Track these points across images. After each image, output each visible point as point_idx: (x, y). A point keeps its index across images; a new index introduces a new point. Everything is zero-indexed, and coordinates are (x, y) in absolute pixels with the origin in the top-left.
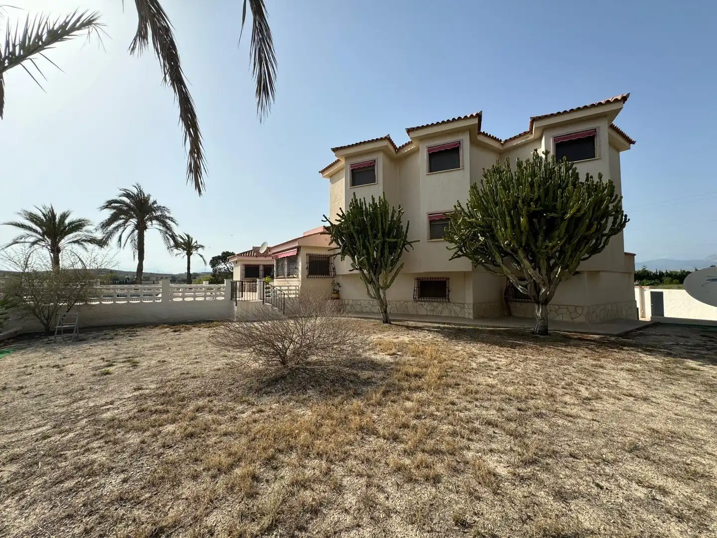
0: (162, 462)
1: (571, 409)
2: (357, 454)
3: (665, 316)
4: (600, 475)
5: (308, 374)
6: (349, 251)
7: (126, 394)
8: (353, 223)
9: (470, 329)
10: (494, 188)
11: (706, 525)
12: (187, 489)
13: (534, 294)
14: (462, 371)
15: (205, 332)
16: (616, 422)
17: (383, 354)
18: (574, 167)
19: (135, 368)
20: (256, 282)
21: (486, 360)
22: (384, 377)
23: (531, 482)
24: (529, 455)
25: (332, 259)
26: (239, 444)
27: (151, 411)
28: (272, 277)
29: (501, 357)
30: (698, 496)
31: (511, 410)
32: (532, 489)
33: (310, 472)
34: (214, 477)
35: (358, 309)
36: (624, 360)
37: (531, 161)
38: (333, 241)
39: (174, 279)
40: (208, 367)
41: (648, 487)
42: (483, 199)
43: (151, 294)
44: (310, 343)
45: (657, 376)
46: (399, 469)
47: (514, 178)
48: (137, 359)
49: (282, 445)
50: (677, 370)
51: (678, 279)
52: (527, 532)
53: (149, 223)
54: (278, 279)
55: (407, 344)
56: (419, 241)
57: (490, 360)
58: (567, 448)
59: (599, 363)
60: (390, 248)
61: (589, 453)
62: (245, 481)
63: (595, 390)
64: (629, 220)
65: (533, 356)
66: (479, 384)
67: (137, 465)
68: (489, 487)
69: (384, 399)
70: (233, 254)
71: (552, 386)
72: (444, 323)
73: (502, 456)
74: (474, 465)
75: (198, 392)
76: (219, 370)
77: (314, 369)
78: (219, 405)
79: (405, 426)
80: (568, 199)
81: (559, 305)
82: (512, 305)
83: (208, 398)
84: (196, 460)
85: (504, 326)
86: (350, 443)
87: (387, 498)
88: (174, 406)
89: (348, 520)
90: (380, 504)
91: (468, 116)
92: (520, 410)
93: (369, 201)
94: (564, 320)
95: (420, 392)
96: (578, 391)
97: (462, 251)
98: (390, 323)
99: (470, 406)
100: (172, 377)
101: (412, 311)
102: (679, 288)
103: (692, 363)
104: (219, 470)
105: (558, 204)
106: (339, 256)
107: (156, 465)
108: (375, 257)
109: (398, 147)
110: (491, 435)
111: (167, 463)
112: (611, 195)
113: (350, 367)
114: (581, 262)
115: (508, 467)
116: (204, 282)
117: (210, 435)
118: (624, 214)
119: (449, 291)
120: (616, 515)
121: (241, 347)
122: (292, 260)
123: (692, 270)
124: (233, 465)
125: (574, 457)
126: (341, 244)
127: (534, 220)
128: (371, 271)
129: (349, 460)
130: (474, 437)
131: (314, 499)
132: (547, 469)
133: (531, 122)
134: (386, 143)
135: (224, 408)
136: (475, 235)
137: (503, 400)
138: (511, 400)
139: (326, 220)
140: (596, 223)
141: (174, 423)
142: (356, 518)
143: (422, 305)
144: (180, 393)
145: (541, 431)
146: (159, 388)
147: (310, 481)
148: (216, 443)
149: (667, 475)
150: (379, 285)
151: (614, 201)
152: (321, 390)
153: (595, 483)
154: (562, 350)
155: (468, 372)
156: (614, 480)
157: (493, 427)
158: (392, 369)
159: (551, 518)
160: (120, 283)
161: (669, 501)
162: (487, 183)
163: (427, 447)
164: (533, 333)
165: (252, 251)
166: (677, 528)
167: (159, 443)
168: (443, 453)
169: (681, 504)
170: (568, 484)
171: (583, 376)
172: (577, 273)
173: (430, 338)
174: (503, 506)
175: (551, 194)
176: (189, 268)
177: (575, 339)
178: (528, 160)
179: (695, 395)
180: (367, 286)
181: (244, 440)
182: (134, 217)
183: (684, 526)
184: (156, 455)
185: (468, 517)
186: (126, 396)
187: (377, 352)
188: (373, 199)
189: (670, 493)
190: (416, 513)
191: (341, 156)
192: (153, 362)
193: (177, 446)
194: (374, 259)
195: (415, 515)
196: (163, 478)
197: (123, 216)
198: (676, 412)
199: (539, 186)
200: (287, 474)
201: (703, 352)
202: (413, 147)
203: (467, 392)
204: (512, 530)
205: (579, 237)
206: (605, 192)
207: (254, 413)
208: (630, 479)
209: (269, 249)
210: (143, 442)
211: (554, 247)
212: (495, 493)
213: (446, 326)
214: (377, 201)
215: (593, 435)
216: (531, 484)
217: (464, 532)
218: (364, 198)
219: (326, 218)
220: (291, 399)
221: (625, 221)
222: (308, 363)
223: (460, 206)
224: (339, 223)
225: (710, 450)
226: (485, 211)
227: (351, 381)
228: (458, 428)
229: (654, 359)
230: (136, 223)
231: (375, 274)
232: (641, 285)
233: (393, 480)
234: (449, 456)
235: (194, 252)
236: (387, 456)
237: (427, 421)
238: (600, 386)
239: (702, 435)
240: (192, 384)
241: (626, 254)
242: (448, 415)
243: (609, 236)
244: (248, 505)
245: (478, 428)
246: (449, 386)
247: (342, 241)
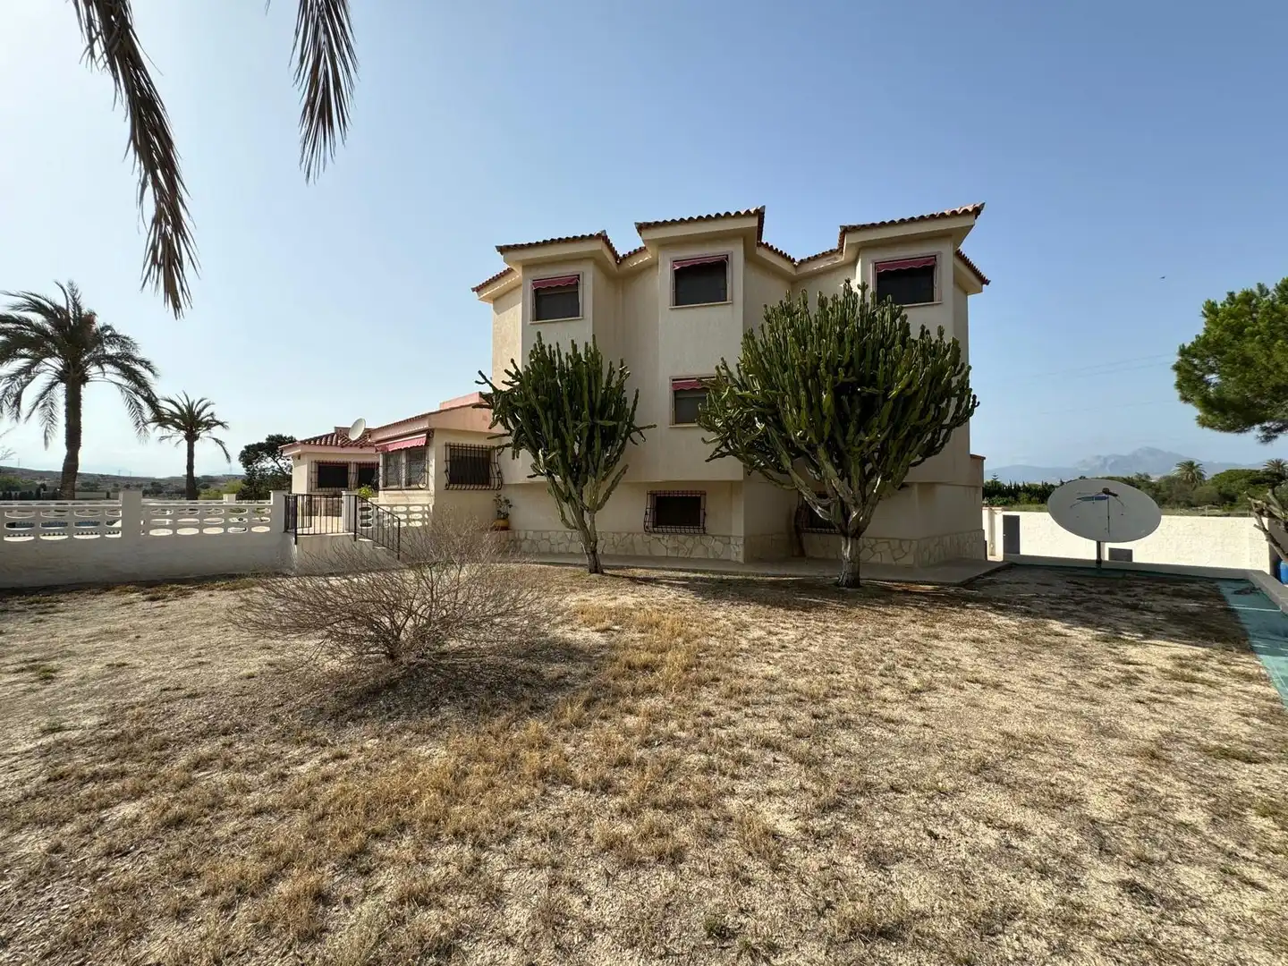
0: (100, 889)
1: (893, 709)
2: (534, 824)
3: (1022, 553)
4: (935, 816)
5: (442, 675)
6: (528, 441)
7: (19, 744)
8: (536, 390)
9: (739, 580)
10: (781, 339)
11: (1076, 879)
12: (159, 941)
13: (841, 521)
14: (724, 656)
15: (223, 599)
16: (957, 726)
17: (588, 629)
18: (903, 314)
19: (47, 684)
20: (341, 496)
21: (763, 633)
22: (588, 674)
23: (831, 841)
24: (829, 795)
25: (496, 454)
26: (289, 831)
27: (82, 777)
28: (376, 488)
29: (787, 627)
30: (1065, 832)
31: (802, 718)
32: (833, 854)
33: (438, 871)
34: (227, 907)
35: (545, 547)
36: (967, 625)
37: (841, 298)
38: (497, 420)
39: (156, 488)
40: (225, 672)
41: (1001, 828)
42: (763, 359)
43: (97, 521)
44: (448, 616)
45: (1012, 647)
46: (611, 844)
47: (814, 325)
48: (55, 663)
49: (383, 823)
50: (1039, 637)
51: (1039, 496)
52: (825, 930)
53: (93, 370)
54: (386, 492)
55: (632, 610)
56: (655, 426)
57: (770, 633)
58: (887, 776)
59: (933, 630)
60: (603, 437)
61: (919, 782)
62: (299, 906)
63: (927, 676)
64: (979, 403)
65: (837, 623)
66: (752, 677)
67: (35, 904)
68: (765, 858)
69: (586, 714)
70: (292, 440)
71: (865, 673)
72: (695, 571)
73: (786, 800)
74: (741, 823)
75: (201, 726)
76: (250, 677)
77: (455, 664)
78: (248, 751)
79: (624, 762)
80: (894, 366)
81: (876, 538)
82: (806, 538)
83: (223, 739)
84: (187, 875)
85: (792, 573)
86: (521, 805)
87: (588, 904)
88: (140, 761)
89: (511, 959)
90: (574, 918)
91: (743, 213)
92: (815, 717)
93: (566, 349)
94: (884, 562)
95: (652, 697)
96: (902, 678)
97: (727, 446)
98: (602, 573)
99: (735, 716)
100: (139, 699)
101: (641, 550)
102: (1040, 510)
103: (1056, 626)
104: (239, 891)
105: (880, 375)
106: (510, 450)
107: (87, 897)
108: (577, 451)
109: (621, 255)
110: (769, 766)
111: (113, 891)
112: (955, 364)
113: (526, 657)
114: (911, 469)
115: (796, 819)
116: (226, 497)
117: (223, 817)
118: (972, 394)
119: (705, 514)
120: (957, 880)
121: (301, 628)
122: (417, 455)
123: (1056, 482)
124: (271, 876)
125: (898, 791)
126: (512, 428)
127: (843, 397)
128: (568, 479)
129: (517, 838)
130: (742, 771)
131: (444, 926)
132: (856, 814)
133: (841, 234)
134: (598, 246)
135: (258, 756)
136: (750, 419)
137: (789, 702)
138: (801, 701)
139: (484, 381)
140: (933, 406)
141: (138, 798)
142: (526, 952)
143: (659, 539)
144: (157, 731)
145: (847, 751)
146: (106, 724)
147: (437, 889)
148: (236, 833)
149: (1026, 806)
150: (583, 505)
151: (959, 372)
152: (467, 705)
153: (927, 830)
154: (879, 612)
155: (733, 656)
156: (953, 822)
157: (773, 751)
158: (603, 657)
159: (862, 902)
160: (23, 497)
161: (1029, 847)
162: (770, 332)
163: (662, 798)
164: (837, 584)
165: (332, 435)
166: (1038, 890)
167: (99, 846)
168: (689, 806)
169: (1044, 850)
170: (888, 837)
171: (909, 654)
172: (904, 486)
173: (671, 597)
174: (788, 890)
175: (869, 357)
176: (190, 467)
177: (899, 592)
178: (835, 298)
179: (1061, 674)
180: (561, 507)
181: (300, 819)
182: (55, 355)
183: (1048, 885)
184: (86, 875)
185: (730, 920)
186: (20, 749)
187: (576, 626)
188: (575, 347)
189: (1029, 833)
190: (640, 926)
191: (517, 262)
192: (95, 668)
193: (143, 849)
194: (574, 456)
195: (637, 929)
196: (101, 925)
197: (25, 351)
198: (1038, 703)
199: (852, 343)
200: (390, 881)
201: (1070, 607)
202: (647, 257)
203: (733, 692)
204: (801, 931)
205: (909, 428)
206: (947, 358)
207: (325, 761)
208: (976, 818)
209: (369, 432)
210: (57, 849)
211: (871, 443)
212: (775, 869)
213: (698, 575)
214: (581, 350)
215: (924, 750)
216: (831, 845)
217: (722, 948)
218: (558, 345)
219: (484, 377)
220: (405, 728)
221: (973, 406)
222: (444, 654)
223: (727, 369)
224: (509, 387)
225: (1079, 759)
226: (766, 379)
227: (527, 685)
228: (715, 758)
229: (1008, 622)
230: (61, 369)
231: (575, 484)
232: (992, 504)
233: (600, 866)
234: (700, 811)
235: (203, 434)
236: (589, 822)
237: (664, 748)
238: (935, 668)
239: (1070, 737)
240: (187, 712)
241: (972, 456)
242: (699, 735)
243: (950, 428)
244: (301, 958)
245: (749, 756)
246: (701, 683)
247: (515, 422)
